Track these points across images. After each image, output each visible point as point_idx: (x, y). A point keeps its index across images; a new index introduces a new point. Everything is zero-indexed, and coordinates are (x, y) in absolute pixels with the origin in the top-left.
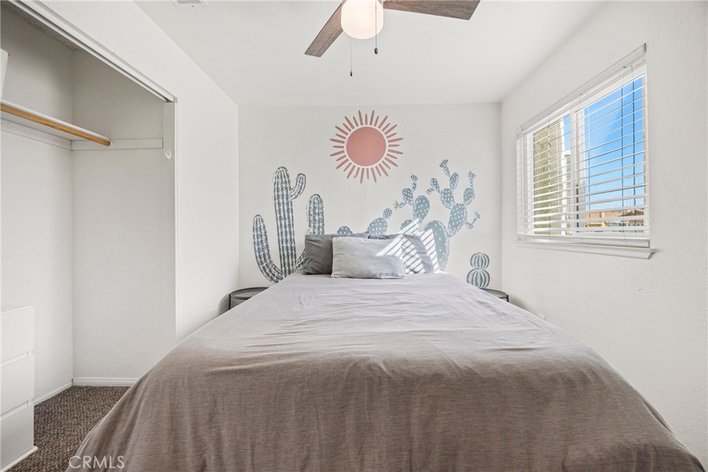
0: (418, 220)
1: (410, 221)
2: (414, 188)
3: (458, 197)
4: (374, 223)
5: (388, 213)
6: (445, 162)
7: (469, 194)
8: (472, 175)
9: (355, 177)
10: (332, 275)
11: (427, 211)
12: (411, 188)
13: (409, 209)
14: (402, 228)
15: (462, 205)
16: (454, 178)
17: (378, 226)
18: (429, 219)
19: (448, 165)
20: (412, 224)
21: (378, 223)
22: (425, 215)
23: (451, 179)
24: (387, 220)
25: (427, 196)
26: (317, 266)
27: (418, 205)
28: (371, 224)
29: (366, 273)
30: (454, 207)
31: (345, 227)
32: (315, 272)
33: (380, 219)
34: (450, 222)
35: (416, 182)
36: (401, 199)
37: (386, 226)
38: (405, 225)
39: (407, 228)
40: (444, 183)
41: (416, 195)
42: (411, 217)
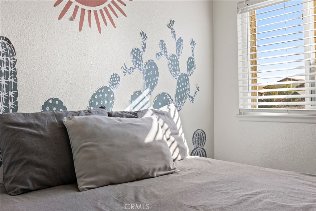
0: (148, 91)
1: (140, 93)
2: (144, 48)
3: (183, 69)
4: (97, 93)
5: (115, 79)
6: (172, 22)
7: (191, 64)
8: (193, 43)
9: (71, 19)
10: (81, 185)
11: (156, 80)
12: (140, 49)
13: (138, 76)
14: (131, 102)
15: (186, 75)
16: (179, 43)
17: (103, 98)
18: (157, 91)
19: (175, 26)
20: (141, 97)
21: (103, 94)
22: (155, 85)
23: (177, 43)
24: (115, 90)
25: (156, 61)
26: (43, 174)
27: (148, 71)
28: (94, 95)
29: (136, 172)
30: (180, 77)
31: (55, 100)
32: (37, 186)
33: (105, 88)
34: (177, 95)
35: (146, 42)
36: (130, 64)
37: (113, 99)
38: (134, 97)
39: (136, 101)
40: (172, 49)
41: (146, 57)
42: (140, 88)
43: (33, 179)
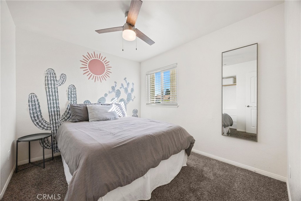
0: (117, 98)
1: (114, 99)
2: (116, 86)
3: (129, 91)
4: (100, 99)
5: (106, 95)
6: (126, 78)
7: (132, 90)
8: (133, 84)
9: (92, 79)
11: (120, 95)
12: (115, 86)
13: (114, 94)
14: (111, 101)
15: (130, 93)
16: (128, 84)
17: (102, 100)
18: (120, 98)
19: (126, 79)
20: (115, 100)
21: (102, 99)
22: (119, 96)
23: (127, 84)
24: (106, 98)
25: (120, 90)
27: (117, 93)
28: (99, 99)
30: (128, 94)
31: (87, 101)
33: (103, 97)
34: (127, 99)
35: (116, 84)
36: (111, 90)
37: (105, 100)
38: (112, 100)
39: (113, 101)
40: (125, 86)
41: (116, 89)
42: (115, 97)
43: (78, 119)
